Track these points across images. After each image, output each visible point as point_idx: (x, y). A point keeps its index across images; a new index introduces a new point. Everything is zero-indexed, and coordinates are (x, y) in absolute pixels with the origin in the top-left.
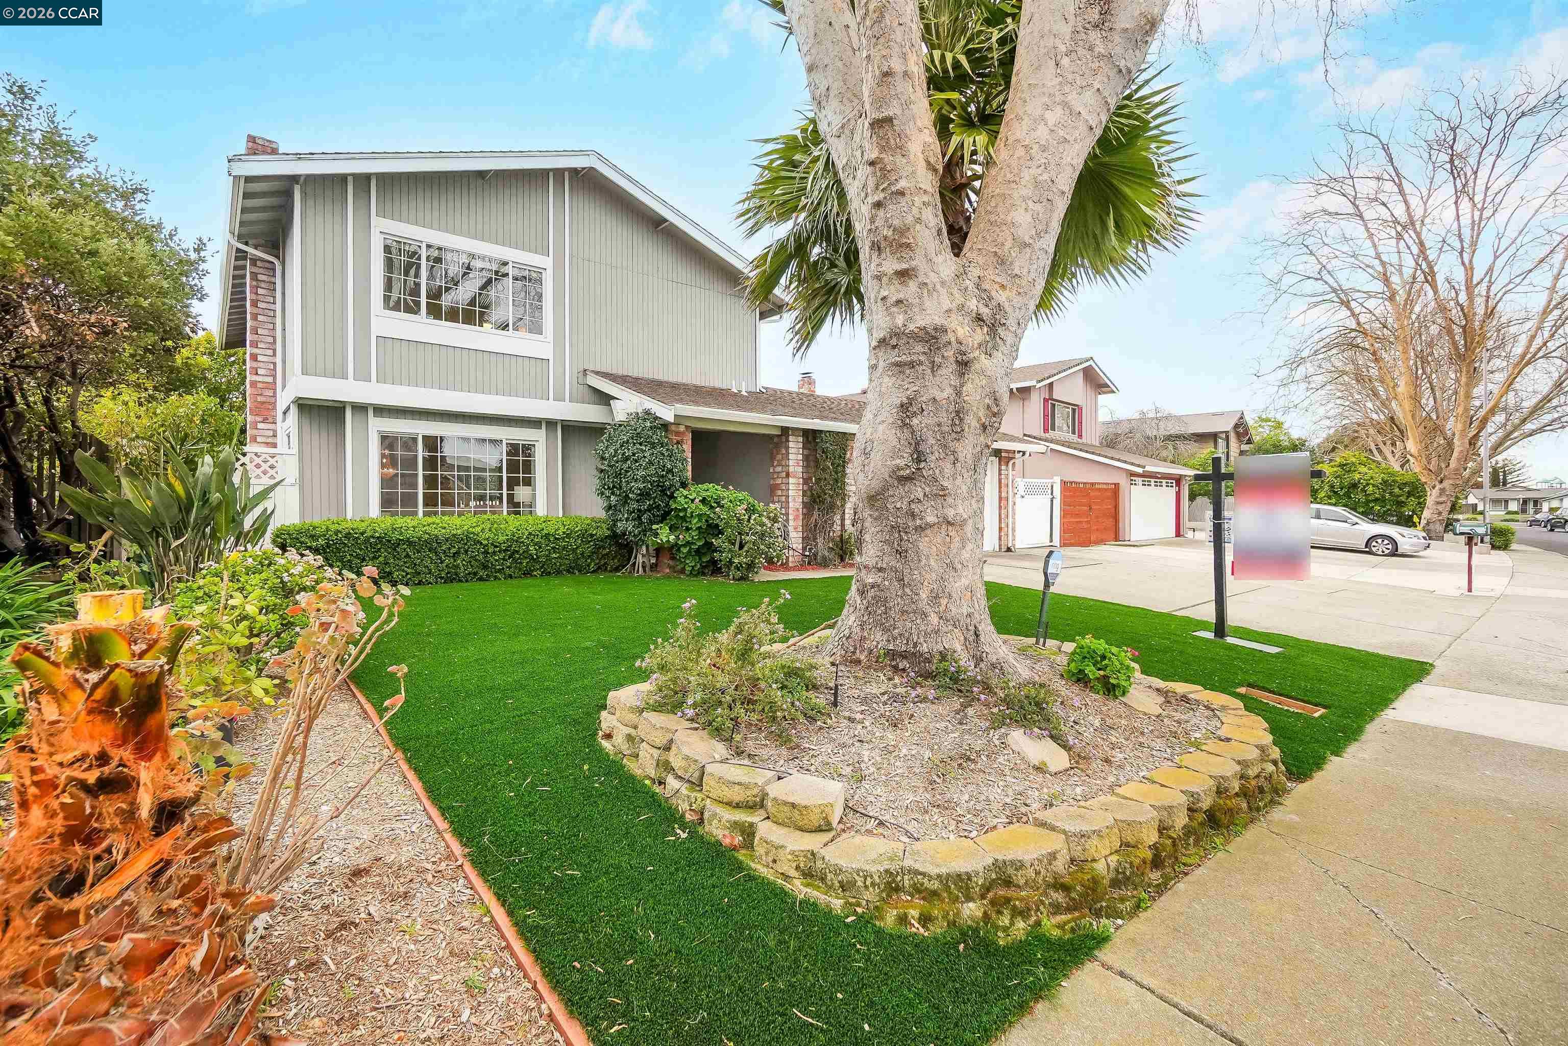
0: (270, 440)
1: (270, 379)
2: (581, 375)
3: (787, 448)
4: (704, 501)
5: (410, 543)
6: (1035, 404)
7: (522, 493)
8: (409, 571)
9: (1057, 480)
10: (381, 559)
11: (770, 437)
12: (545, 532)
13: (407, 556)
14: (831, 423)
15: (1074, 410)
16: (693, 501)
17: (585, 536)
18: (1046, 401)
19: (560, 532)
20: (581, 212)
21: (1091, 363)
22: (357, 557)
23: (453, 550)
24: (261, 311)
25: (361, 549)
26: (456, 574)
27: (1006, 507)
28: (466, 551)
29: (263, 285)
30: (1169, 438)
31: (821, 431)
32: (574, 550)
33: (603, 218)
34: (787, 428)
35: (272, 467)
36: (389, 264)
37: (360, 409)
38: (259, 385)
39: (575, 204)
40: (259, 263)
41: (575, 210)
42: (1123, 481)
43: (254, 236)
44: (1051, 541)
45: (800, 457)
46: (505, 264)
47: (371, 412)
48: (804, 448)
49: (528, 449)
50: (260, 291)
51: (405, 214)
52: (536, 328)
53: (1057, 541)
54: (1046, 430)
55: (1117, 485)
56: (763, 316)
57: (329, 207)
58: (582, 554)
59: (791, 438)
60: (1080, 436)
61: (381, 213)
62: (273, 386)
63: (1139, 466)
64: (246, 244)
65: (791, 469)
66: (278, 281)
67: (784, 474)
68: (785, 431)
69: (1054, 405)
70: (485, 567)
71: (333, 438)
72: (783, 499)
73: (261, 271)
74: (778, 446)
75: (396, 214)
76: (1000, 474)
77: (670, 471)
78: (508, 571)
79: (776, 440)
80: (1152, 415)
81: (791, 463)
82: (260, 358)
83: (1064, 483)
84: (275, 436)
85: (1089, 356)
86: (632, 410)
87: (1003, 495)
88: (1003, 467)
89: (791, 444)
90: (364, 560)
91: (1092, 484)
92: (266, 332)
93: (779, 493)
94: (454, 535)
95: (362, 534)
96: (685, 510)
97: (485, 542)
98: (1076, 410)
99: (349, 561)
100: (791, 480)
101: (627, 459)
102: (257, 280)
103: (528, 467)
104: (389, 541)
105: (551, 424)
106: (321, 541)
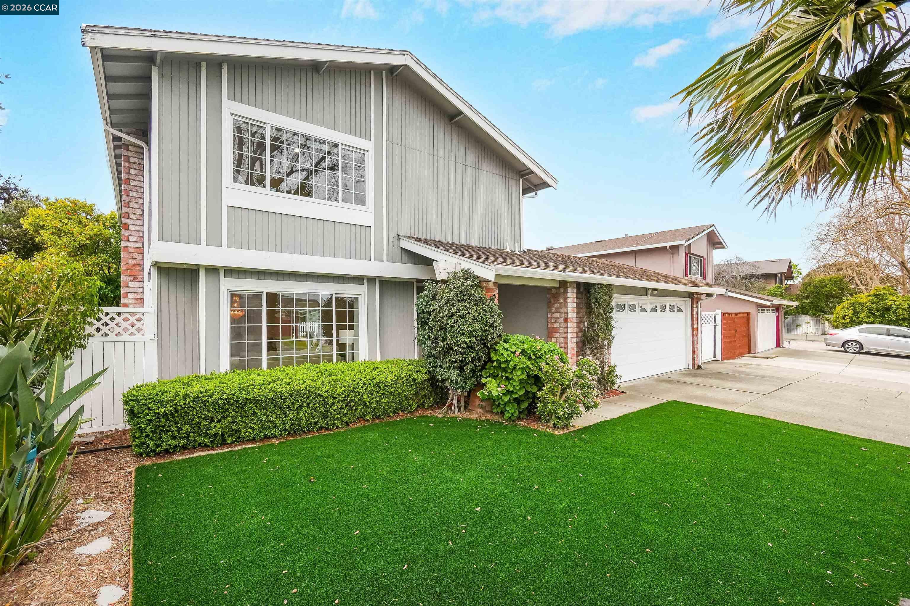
0: (139, 296)
1: (139, 245)
2: (395, 239)
3: (566, 298)
4: (523, 353)
5: (256, 401)
6: (680, 257)
7: (346, 336)
8: (256, 427)
9: (719, 312)
10: (229, 419)
11: (550, 289)
12: (378, 381)
13: (254, 413)
14: (601, 277)
15: (701, 260)
16: (514, 353)
17: (410, 381)
18: (686, 254)
19: (389, 379)
20: (395, 104)
21: (713, 228)
22: (206, 419)
23: (297, 405)
24: (132, 188)
25: (209, 411)
26: (299, 425)
27: (697, 336)
28: (309, 404)
29: (134, 166)
30: (746, 277)
31: (594, 284)
32: (399, 394)
33: (412, 111)
34: (566, 282)
35: (139, 320)
36: (240, 143)
37: (212, 271)
38: (131, 250)
39: (390, 97)
40: (131, 148)
41: (390, 104)
42: (752, 310)
43: (125, 125)
44: (715, 356)
45: (575, 305)
46: (336, 145)
47: (222, 274)
48: (577, 298)
49: (353, 303)
50: (132, 171)
51: (252, 98)
52: (361, 201)
53: (719, 357)
54: (686, 275)
55: (749, 314)
56: (526, 191)
57: (184, 87)
58: (406, 397)
59: (569, 290)
60: (705, 278)
61: (232, 97)
62: (141, 251)
63: (768, 300)
64: (121, 131)
65: (569, 316)
66: (146, 162)
67: (562, 320)
68: (563, 284)
69: (690, 257)
70: (325, 417)
71: (188, 296)
72: (562, 340)
73: (132, 154)
74: (556, 296)
75: (245, 98)
76: (693, 311)
77: (491, 326)
78: (345, 419)
79: (553, 291)
80: (734, 262)
81: (569, 310)
82: (131, 227)
83: (724, 314)
84: (143, 292)
85: (711, 224)
86: (452, 270)
87: (695, 326)
88: (695, 306)
89: (569, 295)
90: (212, 420)
91: (737, 314)
92: (136, 206)
93: (558, 335)
94: (298, 391)
95: (210, 396)
96: (507, 362)
97: (325, 395)
98: (702, 260)
99: (199, 423)
100: (569, 325)
101: (452, 316)
102: (129, 162)
103: (352, 316)
104: (237, 401)
105: (371, 280)
106: (169, 408)
